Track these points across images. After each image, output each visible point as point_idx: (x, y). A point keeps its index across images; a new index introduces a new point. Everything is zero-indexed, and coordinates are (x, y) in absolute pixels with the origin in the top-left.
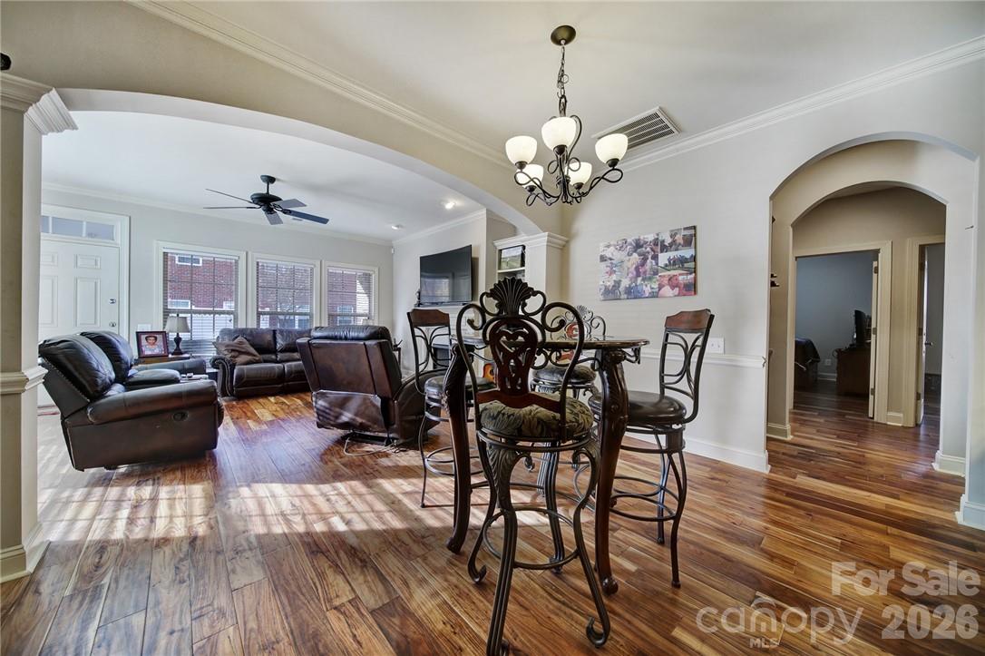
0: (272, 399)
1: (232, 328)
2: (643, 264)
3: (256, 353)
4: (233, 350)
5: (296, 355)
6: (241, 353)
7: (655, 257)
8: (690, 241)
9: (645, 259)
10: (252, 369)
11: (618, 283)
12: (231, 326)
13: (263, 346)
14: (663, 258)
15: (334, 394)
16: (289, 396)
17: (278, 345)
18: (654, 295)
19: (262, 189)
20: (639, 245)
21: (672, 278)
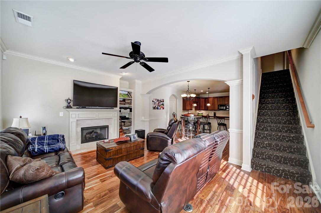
2: (159, 104)
8: (163, 101)
11: (155, 106)
14: (161, 103)
18: (160, 109)
20: (158, 100)
21: (162, 106)
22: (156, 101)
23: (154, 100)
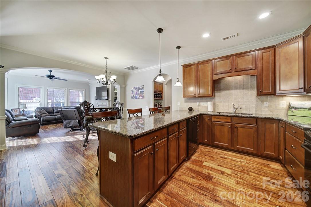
0: (53, 125)
1: (40, 107)
2: (137, 92)
3: (47, 113)
4: (41, 113)
5: (59, 114)
6: (43, 113)
7: (139, 91)
8: (143, 88)
9: (137, 91)
10: (46, 117)
11: (133, 95)
12: (39, 106)
13: (50, 111)
14: (140, 91)
15: (67, 121)
16: (58, 124)
17: (54, 111)
18: (139, 98)
19: (49, 73)
20: (136, 88)
21: (141, 95)
22: (134, 90)
23: (132, 89)
